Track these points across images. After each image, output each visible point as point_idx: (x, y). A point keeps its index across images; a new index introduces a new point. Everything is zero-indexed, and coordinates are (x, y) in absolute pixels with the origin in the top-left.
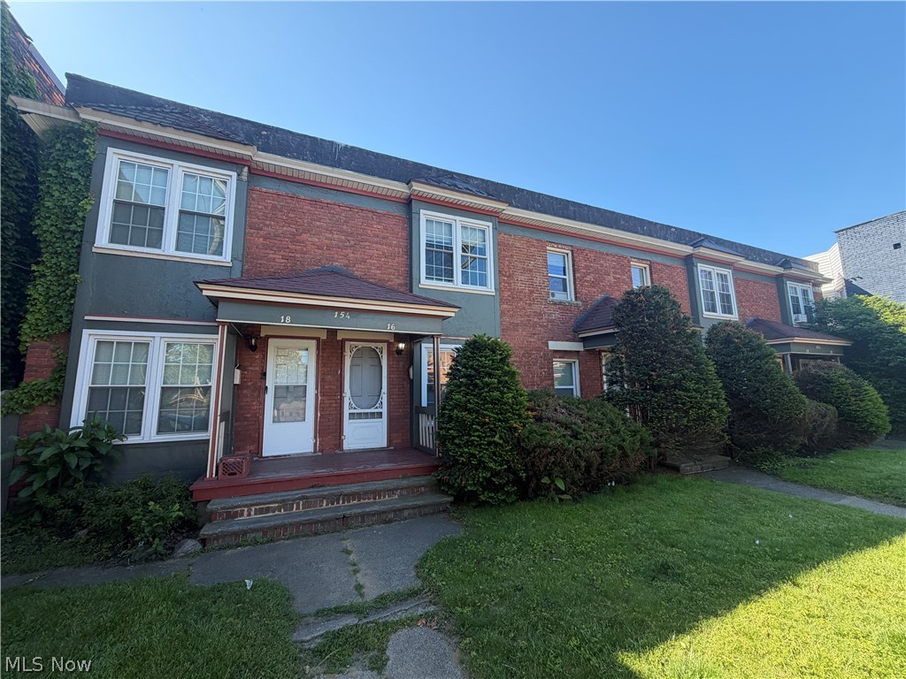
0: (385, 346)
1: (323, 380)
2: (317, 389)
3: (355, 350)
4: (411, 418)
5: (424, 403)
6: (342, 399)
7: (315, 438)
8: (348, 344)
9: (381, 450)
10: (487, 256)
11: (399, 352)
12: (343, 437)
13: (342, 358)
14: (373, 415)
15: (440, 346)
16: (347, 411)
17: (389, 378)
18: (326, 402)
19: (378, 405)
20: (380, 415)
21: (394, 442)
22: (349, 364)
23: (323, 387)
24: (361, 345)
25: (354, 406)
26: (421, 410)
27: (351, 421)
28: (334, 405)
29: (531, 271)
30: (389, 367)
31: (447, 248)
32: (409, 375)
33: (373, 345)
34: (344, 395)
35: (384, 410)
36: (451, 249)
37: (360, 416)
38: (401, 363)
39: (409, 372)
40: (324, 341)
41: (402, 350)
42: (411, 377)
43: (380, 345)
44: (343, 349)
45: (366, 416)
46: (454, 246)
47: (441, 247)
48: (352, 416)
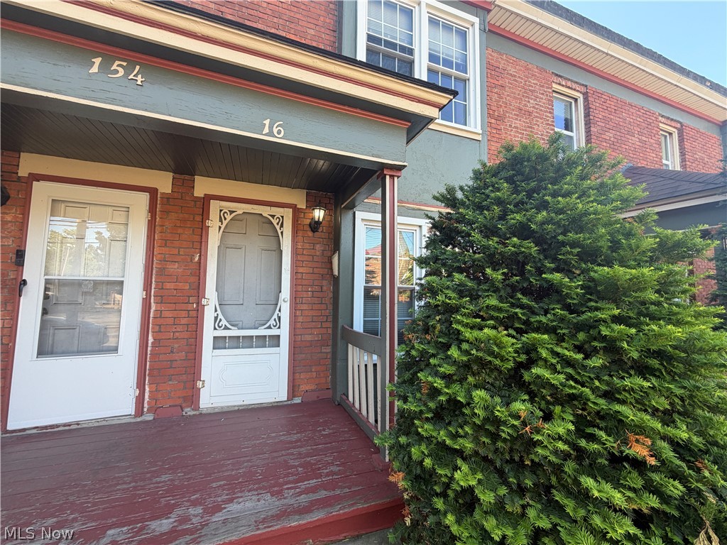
0: (288, 214)
1: (161, 272)
2: (147, 287)
3: (229, 217)
4: (335, 345)
5: (358, 326)
6: (200, 310)
7: (141, 385)
8: (215, 206)
9: (275, 407)
10: (470, 74)
11: (315, 226)
12: (199, 384)
13: (203, 231)
14: (262, 341)
15: (399, 219)
16: (208, 334)
17: (295, 273)
18: (166, 314)
19: (272, 322)
20: (275, 340)
21: (303, 388)
22: (217, 243)
23: (160, 287)
24: (241, 208)
25: (224, 322)
26: (350, 337)
27: (217, 352)
28: (184, 321)
29: (530, 113)
30: (295, 252)
31: (403, 49)
32: (331, 269)
33: (266, 211)
34: (204, 302)
35: (284, 332)
36: (411, 52)
37: (236, 342)
38: (318, 247)
39: (331, 263)
40: (167, 198)
41: (318, 223)
42: (336, 273)
43: (278, 212)
44: (205, 214)
45: (248, 342)
46: (416, 47)
47: (393, 46)
48: (219, 343)
